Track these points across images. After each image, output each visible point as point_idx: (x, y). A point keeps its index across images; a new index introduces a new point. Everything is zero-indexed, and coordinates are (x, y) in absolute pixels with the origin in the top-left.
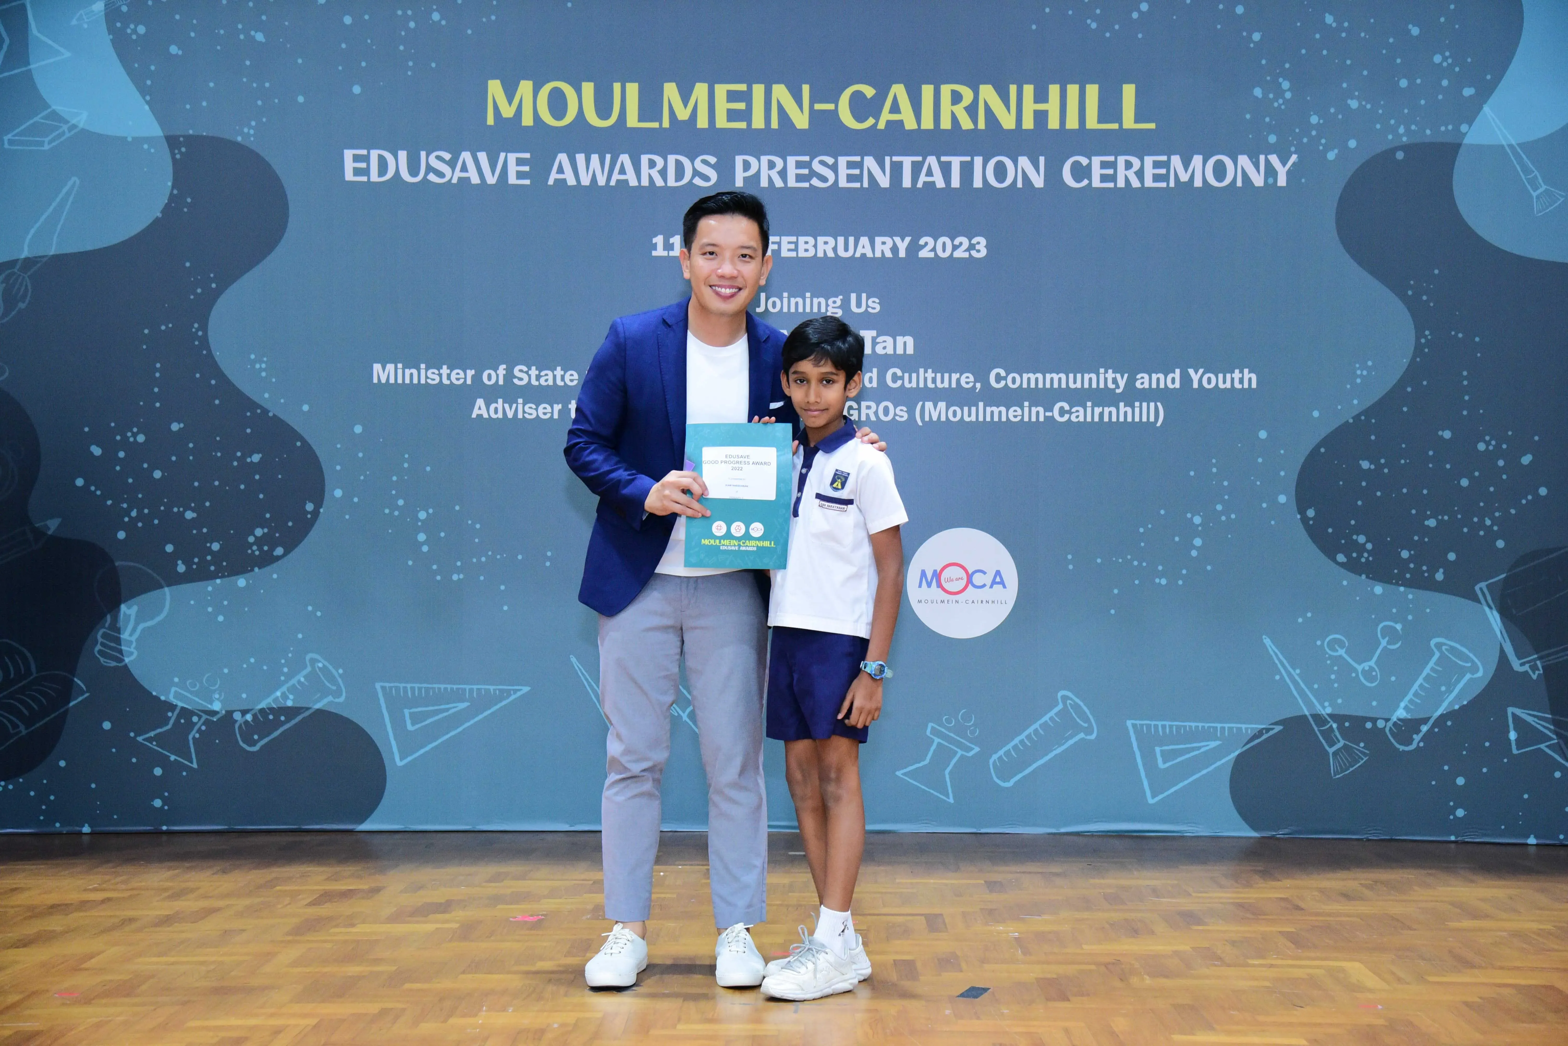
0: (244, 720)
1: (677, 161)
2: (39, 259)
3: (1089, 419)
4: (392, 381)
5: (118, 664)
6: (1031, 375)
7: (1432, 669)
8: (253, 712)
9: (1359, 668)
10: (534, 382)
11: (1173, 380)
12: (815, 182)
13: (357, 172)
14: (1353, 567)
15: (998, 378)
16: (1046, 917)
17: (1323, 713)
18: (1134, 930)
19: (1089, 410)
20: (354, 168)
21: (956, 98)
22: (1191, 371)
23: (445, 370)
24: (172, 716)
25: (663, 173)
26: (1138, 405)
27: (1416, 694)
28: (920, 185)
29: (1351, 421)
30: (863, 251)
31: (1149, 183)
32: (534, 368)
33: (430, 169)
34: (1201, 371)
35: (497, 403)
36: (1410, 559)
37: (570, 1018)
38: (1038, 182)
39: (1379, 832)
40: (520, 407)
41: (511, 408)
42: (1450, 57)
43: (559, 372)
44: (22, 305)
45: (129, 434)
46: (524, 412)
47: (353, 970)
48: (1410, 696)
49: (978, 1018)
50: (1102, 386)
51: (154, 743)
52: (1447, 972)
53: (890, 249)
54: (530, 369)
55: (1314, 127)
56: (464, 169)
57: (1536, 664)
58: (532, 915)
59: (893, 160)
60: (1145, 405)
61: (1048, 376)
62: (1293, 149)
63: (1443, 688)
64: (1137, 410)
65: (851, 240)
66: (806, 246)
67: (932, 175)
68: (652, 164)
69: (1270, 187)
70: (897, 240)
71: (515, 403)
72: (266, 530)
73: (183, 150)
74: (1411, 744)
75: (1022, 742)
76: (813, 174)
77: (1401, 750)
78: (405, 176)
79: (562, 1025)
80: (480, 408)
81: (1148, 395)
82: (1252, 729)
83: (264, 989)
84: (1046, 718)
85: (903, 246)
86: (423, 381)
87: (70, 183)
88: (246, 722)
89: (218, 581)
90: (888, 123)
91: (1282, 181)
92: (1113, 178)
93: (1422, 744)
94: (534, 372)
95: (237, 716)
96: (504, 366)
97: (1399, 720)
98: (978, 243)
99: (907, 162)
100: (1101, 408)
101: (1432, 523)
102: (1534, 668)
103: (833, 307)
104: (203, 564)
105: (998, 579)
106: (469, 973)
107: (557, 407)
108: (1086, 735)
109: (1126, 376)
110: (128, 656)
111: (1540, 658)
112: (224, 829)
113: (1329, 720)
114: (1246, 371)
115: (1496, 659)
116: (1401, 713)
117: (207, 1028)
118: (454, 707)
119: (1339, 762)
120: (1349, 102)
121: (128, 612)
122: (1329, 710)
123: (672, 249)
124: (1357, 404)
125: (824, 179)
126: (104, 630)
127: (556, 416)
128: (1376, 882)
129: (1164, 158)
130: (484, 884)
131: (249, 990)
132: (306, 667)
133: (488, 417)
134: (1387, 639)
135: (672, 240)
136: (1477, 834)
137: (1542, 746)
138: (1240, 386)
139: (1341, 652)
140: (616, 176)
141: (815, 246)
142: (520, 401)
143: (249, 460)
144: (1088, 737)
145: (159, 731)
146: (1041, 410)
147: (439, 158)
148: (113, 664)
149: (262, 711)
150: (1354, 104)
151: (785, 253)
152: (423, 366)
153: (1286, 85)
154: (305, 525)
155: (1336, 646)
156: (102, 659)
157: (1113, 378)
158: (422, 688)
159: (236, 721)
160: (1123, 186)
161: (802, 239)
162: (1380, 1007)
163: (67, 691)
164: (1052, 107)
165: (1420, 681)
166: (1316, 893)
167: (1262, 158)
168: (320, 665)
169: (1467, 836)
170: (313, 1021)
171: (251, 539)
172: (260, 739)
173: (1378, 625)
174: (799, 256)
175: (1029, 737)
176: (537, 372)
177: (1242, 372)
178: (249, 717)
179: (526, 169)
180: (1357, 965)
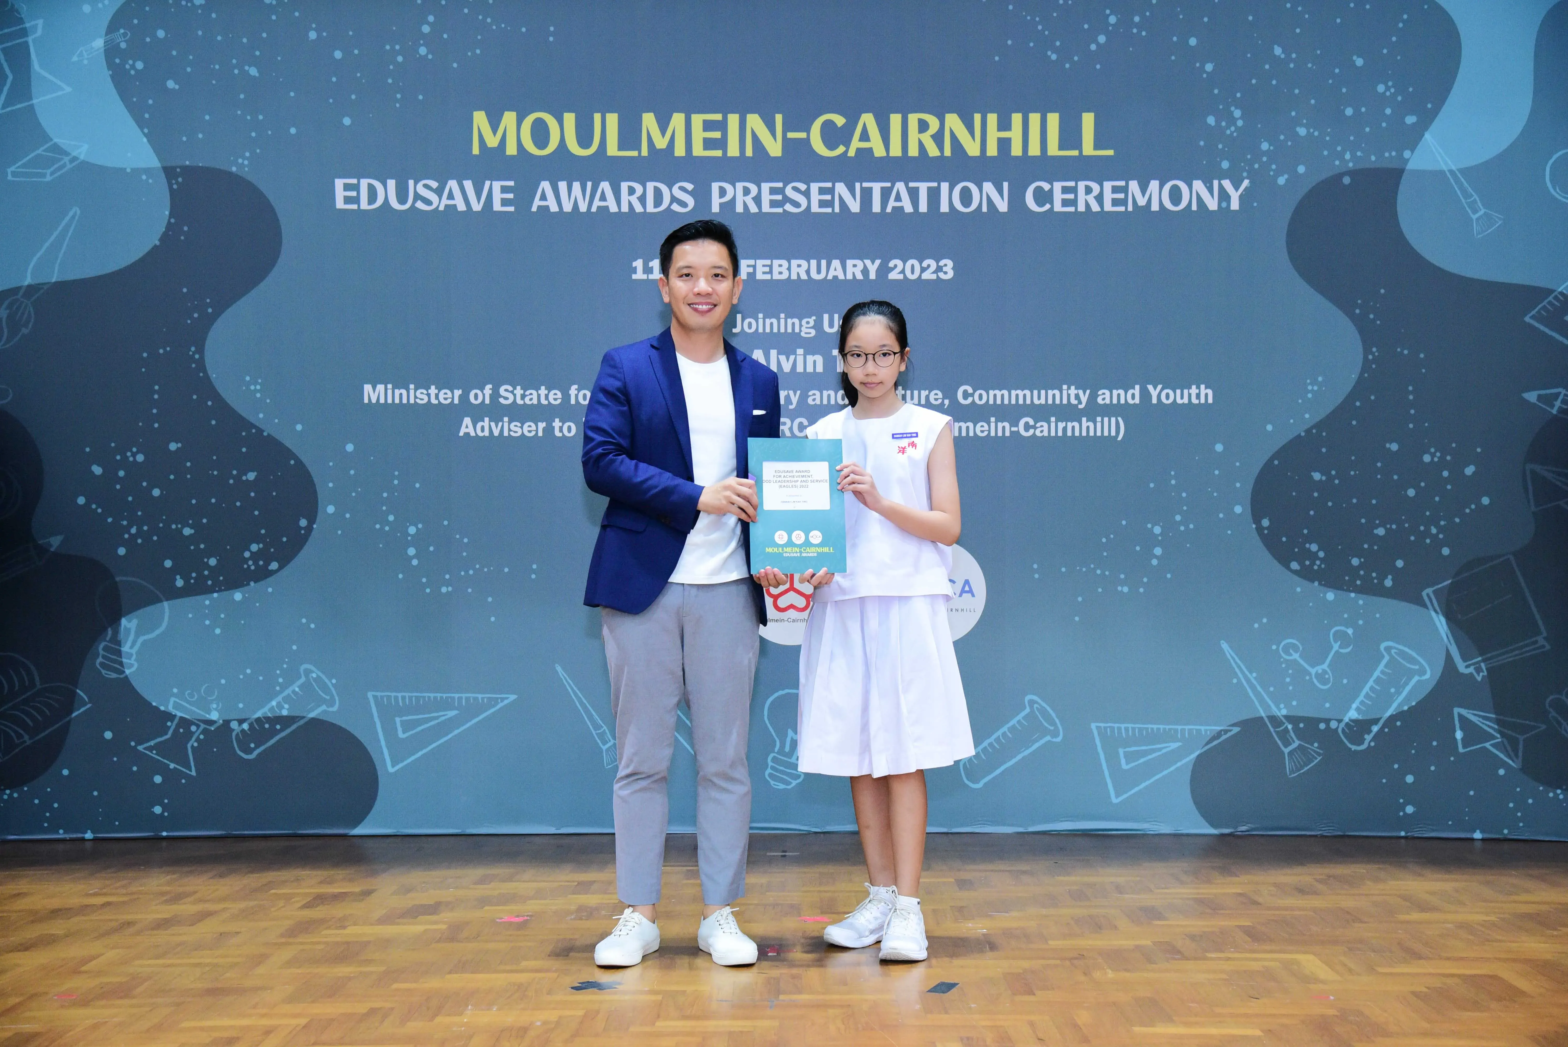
0: (241, 729)
1: (656, 188)
2: (41, 286)
3: (1053, 434)
4: (382, 401)
5: (118, 676)
6: (997, 392)
7: (1382, 672)
8: (249, 721)
9: (1313, 671)
10: (519, 402)
11: (1133, 396)
12: (789, 207)
13: (347, 200)
14: (1307, 574)
15: (966, 395)
16: (1015, 914)
17: (1279, 714)
18: (1097, 925)
19: (1053, 425)
20: (345, 197)
21: (923, 126)
22: (1150, 387)
23: (433, 390)
24: (172, 725)
25: (642, 199)
26: (1100, 420)
27: (1367, 696)
28: (889, 210)
29: (1303, 434)
30: (835, 273)
31: (1108, 207)
32: (519, 388)
33: (417, 197)
34: (1160, 387)
35: (484, 422)
36: (1361, 566)
37: (552, 1016)
38: (1002, 206)
39: (1332, 828)
40: (506, 425)
41: (497, 427)
42: (1393, 86)
43: (543, 391)
44: (25, 331)
45: (129, 454)
46: (510, 430)
47: (344, 970)
48: (1361, 697)
49: (946, 1013)
50: (1065, 401)
51: (154, 752)
52: (1396, 963)
53: (861, 271)
54: (515, 388)
55: (1265, 153)
56: (451, 196)
57: (1481, 666)
58: (518, 916)
59: (863, 186)
60: (1106, 419)
61: (1014, 393)
62: (1245, 174)
63: (1393, 690)
64: (1099, 425)
65: (824, 263)
66: (781, 269)
67: (901, 201)
68: (632, 191)
69: (1224, 211)
70: (868, 262)
71: (501, 421)
72: (261, 546)
73: (180, 180)
74: (1363, 743)
75: (991, 745)
76: (787, 199)
77: (1353, 750)
78: (395, 204)
79: (545, 1023)
80: (467, 427)
81: (1109, 410)
82: (1211, 730)
83: (256, 989)
84: (1014, 722)
85: (873, 268)
86: (412, 401)
87: (71, 214)
88: (243, 731)
89: (215, 595)
90: (859, 150)
91: (1235, 205)
92: (1074, 203)
93: (1373, 744)
94: (519, 391)
95: (234, 725)
96: (490, 386)
97: (1351, 720)
98: (946, 265)
99: (877, 187)
100: (1064, 423)
101: (1381, 531)
102: (1478, 670)
103: (806, 328)
104: (201, 578)
105: (967, 588)
106: (456, 973)
107: (542, 425)
108: (1052, 738)
109: (1088, 392)
110: (129, 668)
111: (1484, 661)
112: (222, 834)
113: (1284, 721)
114: (1203, 387)
115: (1442, 663)
116: (1353, 714)
117: (202, 1029)
118: (444, 715)
119: (1294, 762)
120: (1298, 129)
121: (129, 625)
122: (1284, 712)
123: (652, 273)
124: (1309, 418)
125: (797, 204)
126: (106, 643)
127: (540, 434)
128: (1330, 877)
129: (1122, 183)
130: (472, 886)
131: (241, 991)
132: (300, 677)
133: (475, 435)
134: (1339, 643)
135: (651, 264)
136: (1424, 829)
137: (1487, 745)
138: (1197, 402)
139: (1296, 656)
140: (597, 203)
141: (789, 269)
142: (506, 419)
143: (244, 478)
144: (1054, 740)
145: (159, 740)
146: (1007, 425)
147: (426, 186)
148: (114, 676)
149: (258, 720)
150: (1302, 131)
151: (760, 276)
152: (412, 386)
153: (1237, 113)
154: (299, 540)
155: (1291, 651)
156: (103, 672)
157: (1075, 394)
158: (412, 696)
159: (233, 730)
160: (1083, 210)
161: (776, 262)
162: (1332, 998)
163: (70, 702)
164: (1015, 134)
165: (1371, 683)
166: (1272, 888)
167: (1216, 183)
168: (314, 675)
169: (1417, 831)
170: (303, 1021)
171: (247, 554)
172: (257, 747)
173: (1330, 631)
174: (774, 278)
175: (998, 740)
176: (522, 392)
177: (1198, 388)
178: (245, 726)
179: (511, 196)
180: (1311, 957)
